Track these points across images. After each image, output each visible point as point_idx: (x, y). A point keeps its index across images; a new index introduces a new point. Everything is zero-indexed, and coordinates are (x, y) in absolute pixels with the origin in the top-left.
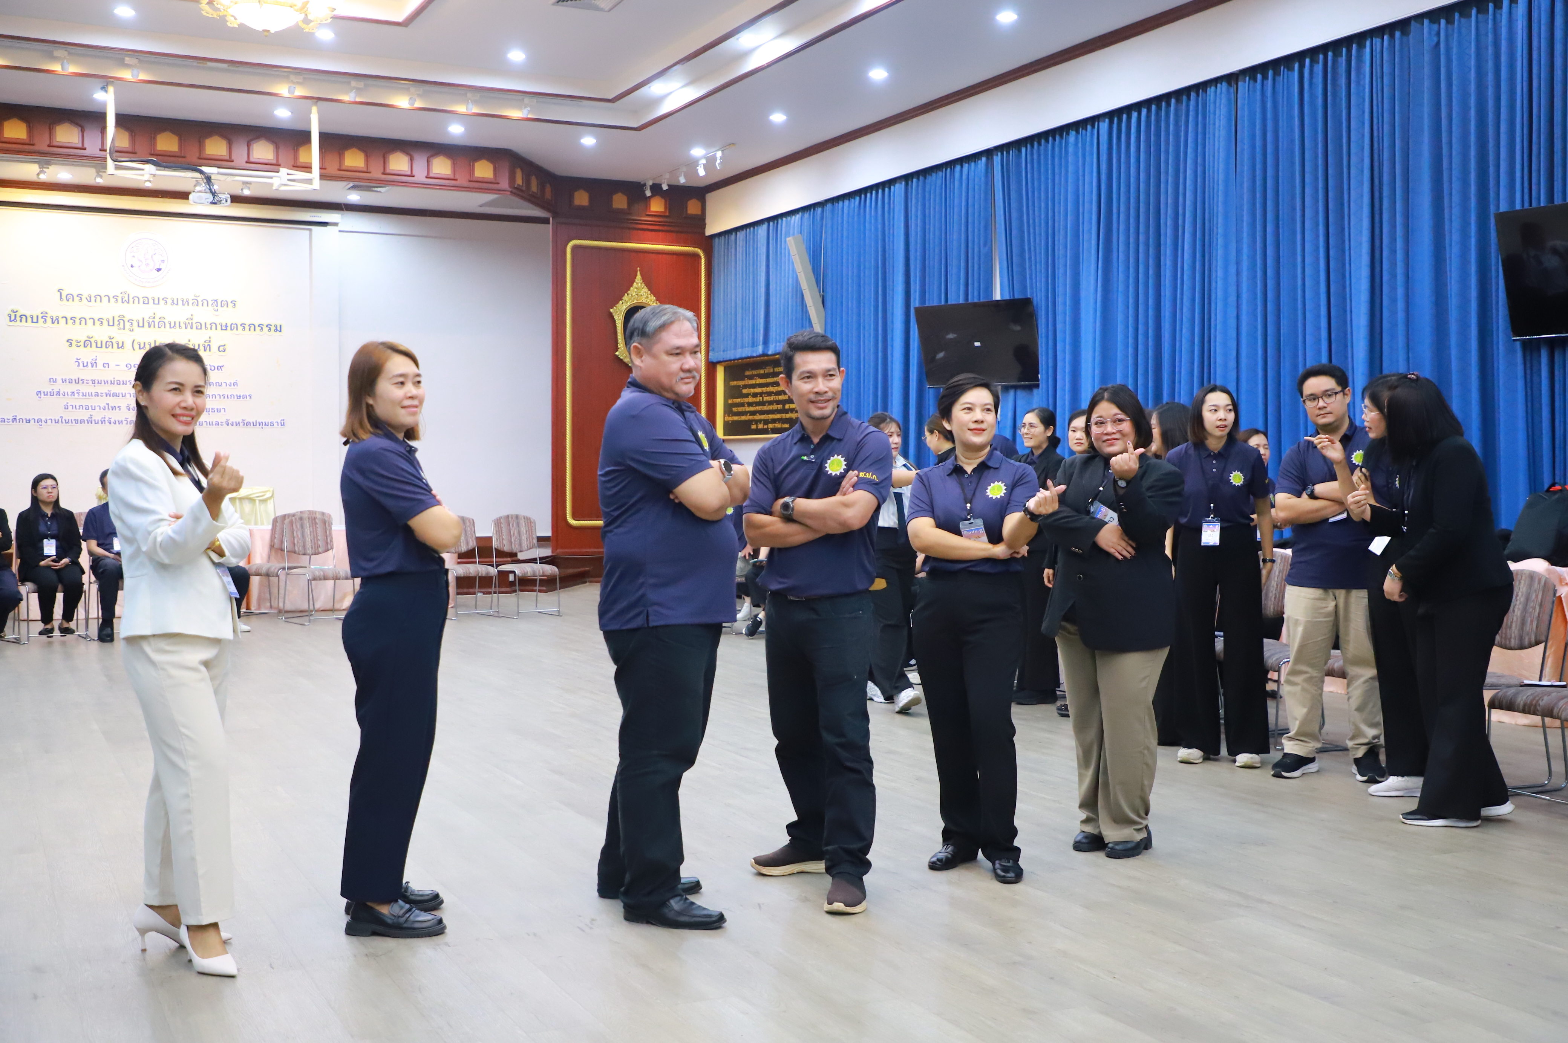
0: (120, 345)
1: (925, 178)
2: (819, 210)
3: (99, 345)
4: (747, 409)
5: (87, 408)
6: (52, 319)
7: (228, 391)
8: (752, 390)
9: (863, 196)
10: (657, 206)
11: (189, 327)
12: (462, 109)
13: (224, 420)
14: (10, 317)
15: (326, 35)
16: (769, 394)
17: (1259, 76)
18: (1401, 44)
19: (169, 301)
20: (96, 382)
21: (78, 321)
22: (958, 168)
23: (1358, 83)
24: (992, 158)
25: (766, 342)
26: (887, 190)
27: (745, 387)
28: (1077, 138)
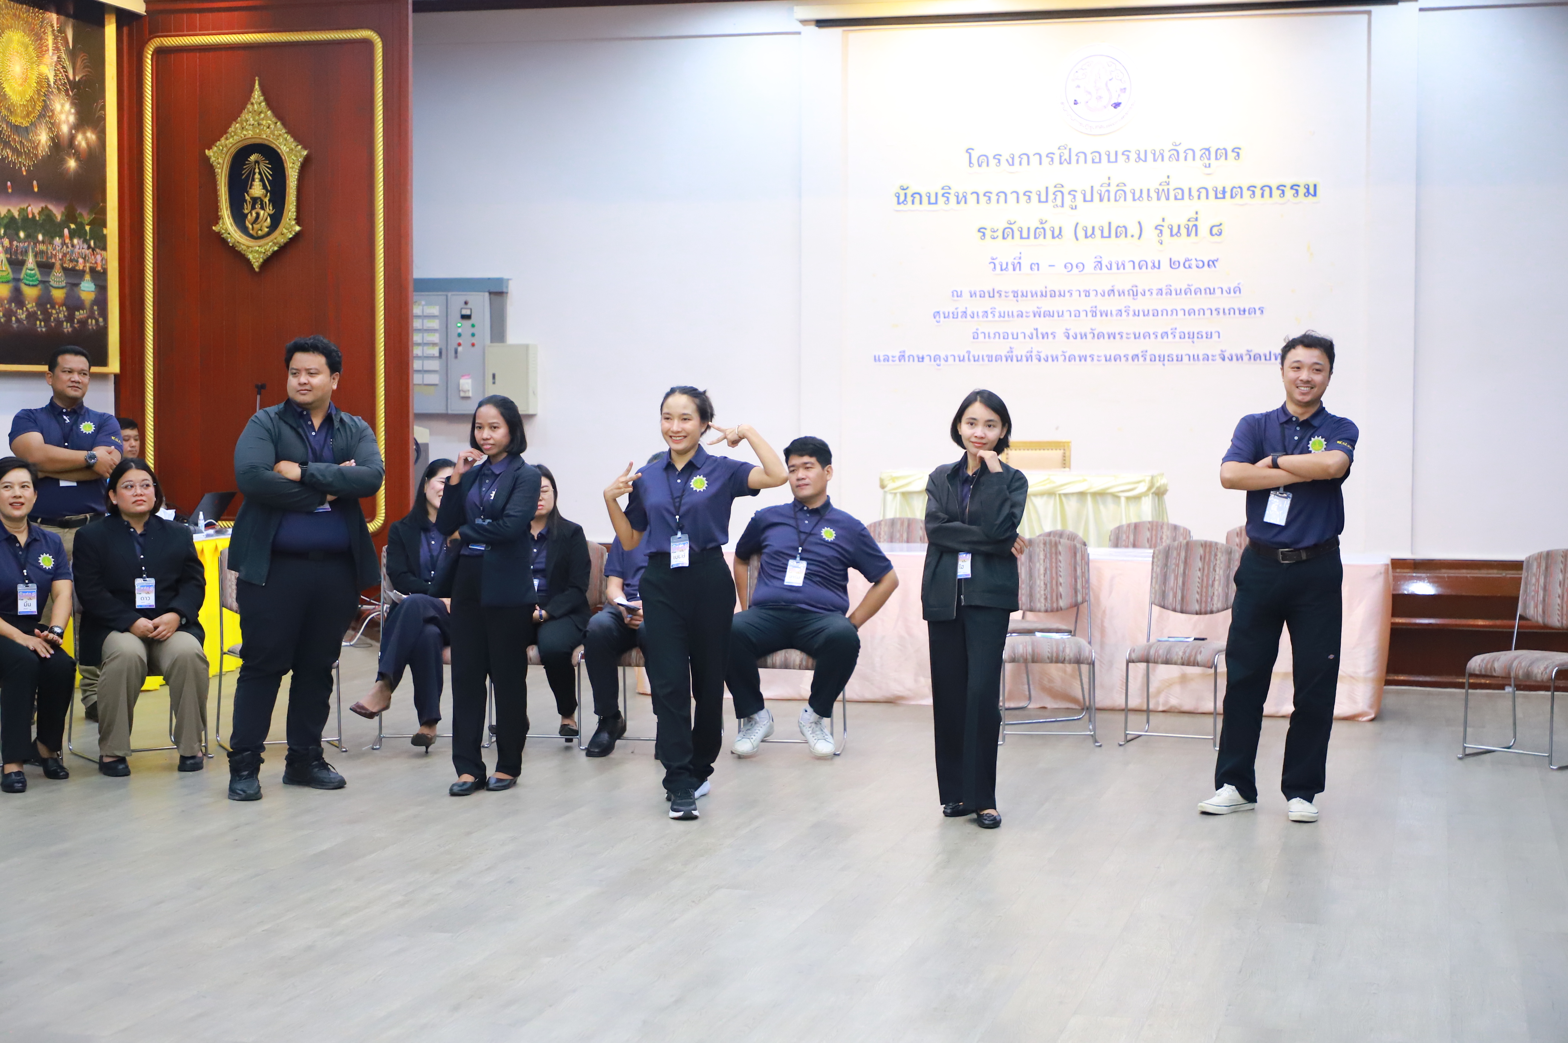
0: (1057, 233)
3: (1025, 235)
5: (1006, 336)
6: (958, 197)
7: (1225, 302)
11: (1163, 198)
13: (1217, 352)
14: (898, 197)
19: (1133, 156)
20: (1020, 294)
21: (994, 198)
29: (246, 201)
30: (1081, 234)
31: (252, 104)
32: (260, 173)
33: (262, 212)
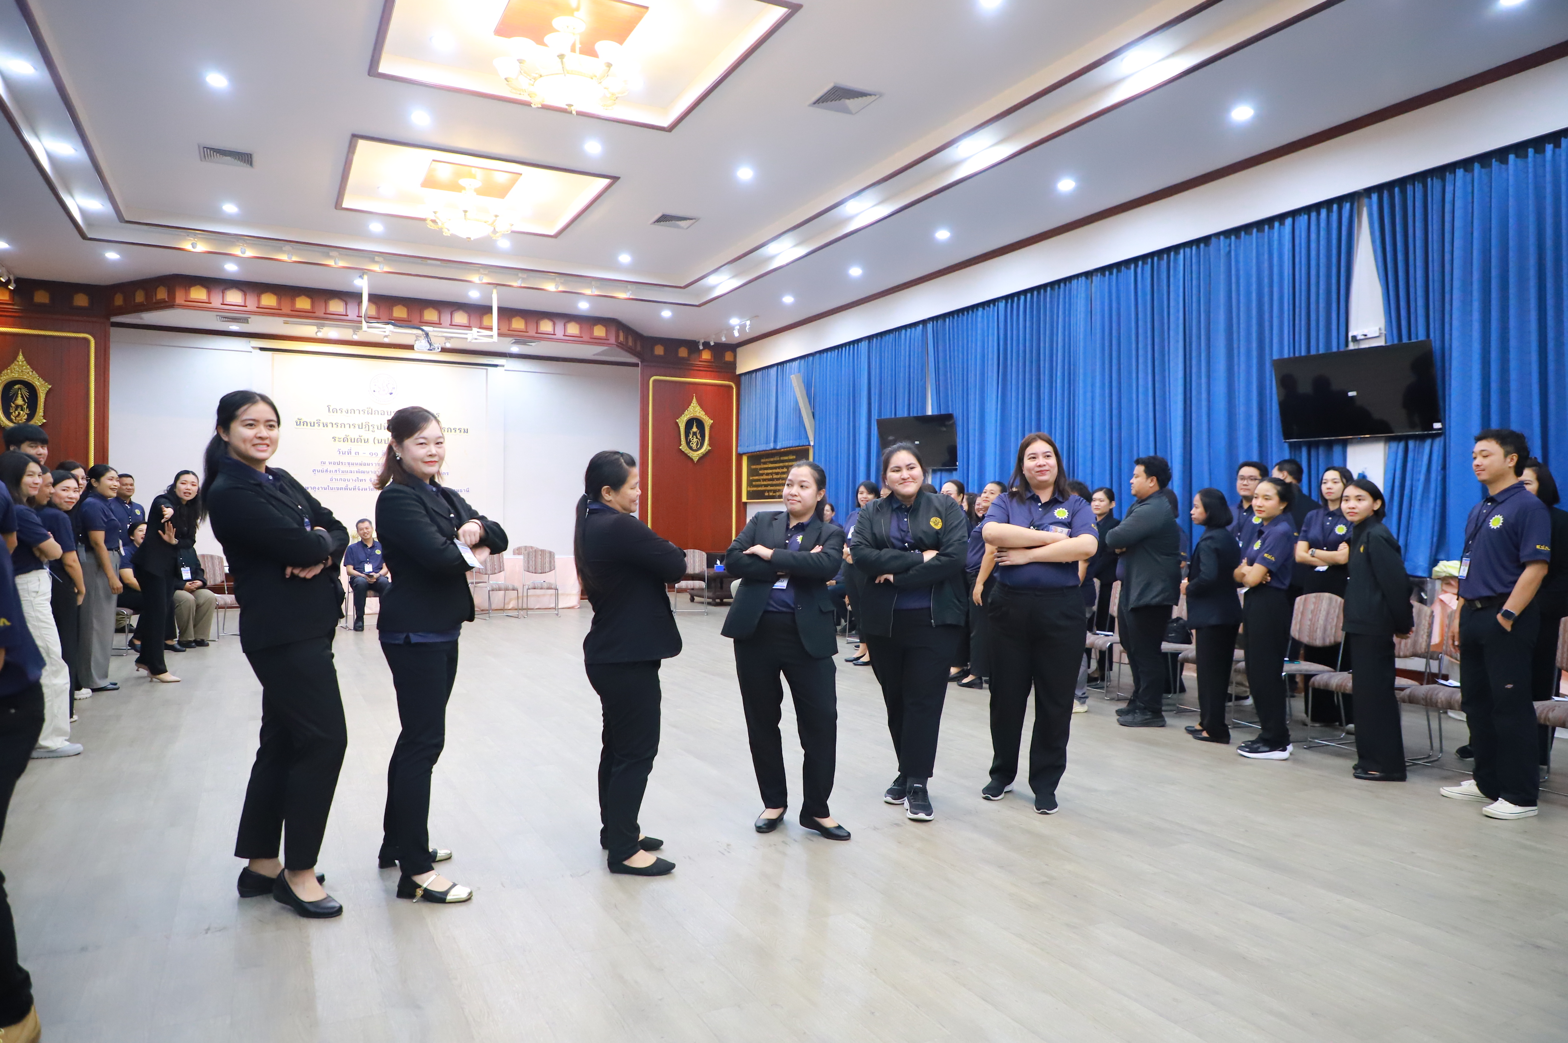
0: (366, 441)
1: (882, 338)
2: (811, 358)
3: (353, 441)
4: (762, 483)
5: (345, 480)
6: (324, 424)
8: (766, 471)
9: (840, 349)
10: (706, 355)
12: (588, 292)
14: (297, 423)
15: (504, 244)
16: (777, 474)
17: (1107, 273)
18: (1204, 251)
20: (350, 464)
21: (339, 426)
22: (904, 331)
23: (1175, 276)
24: (926, 325)
25: (775, 441)
26: (856, 345)
27: (761, 469)
28: (983, 313)
29: (12, 407)
30: (376, 441)
31: (18, 361)
32: (21, 394)
33: (22, 412)
